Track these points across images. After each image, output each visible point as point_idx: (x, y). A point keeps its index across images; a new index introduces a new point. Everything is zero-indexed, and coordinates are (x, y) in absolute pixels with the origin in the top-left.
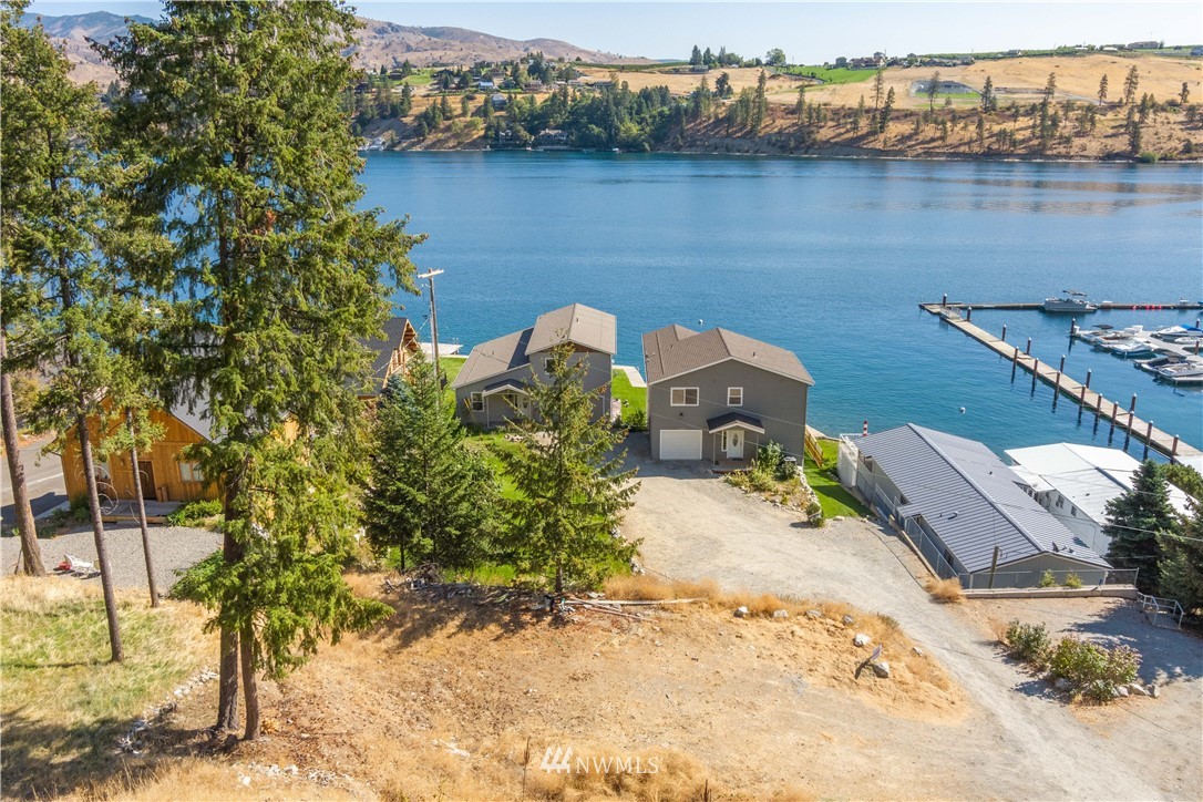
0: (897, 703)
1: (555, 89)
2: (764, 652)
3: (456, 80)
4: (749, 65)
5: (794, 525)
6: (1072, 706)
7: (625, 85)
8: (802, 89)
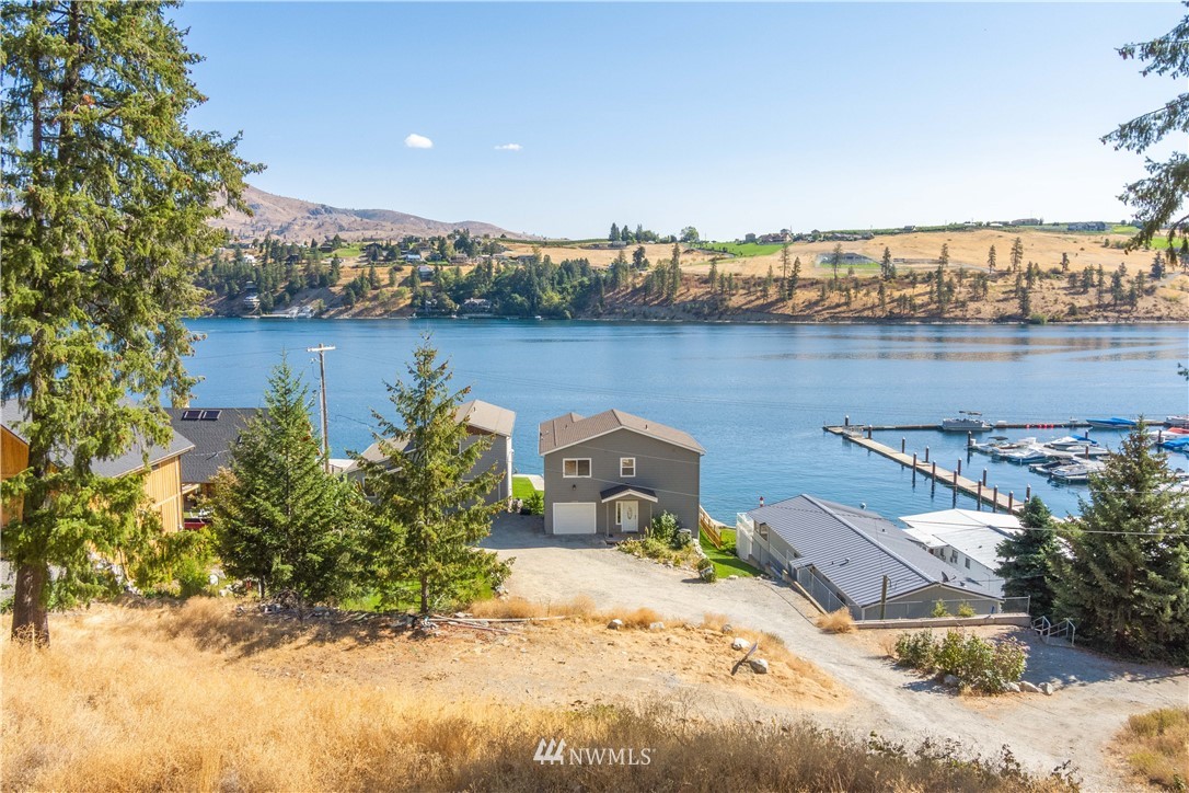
0: (775, 695)
1: (480, 259)
2: (636, 656)
3: (385, 253)
4: (664, 242)
5: (685, 581)
6: (962, 698)
7: (547, 259)
8: (713, 261)
